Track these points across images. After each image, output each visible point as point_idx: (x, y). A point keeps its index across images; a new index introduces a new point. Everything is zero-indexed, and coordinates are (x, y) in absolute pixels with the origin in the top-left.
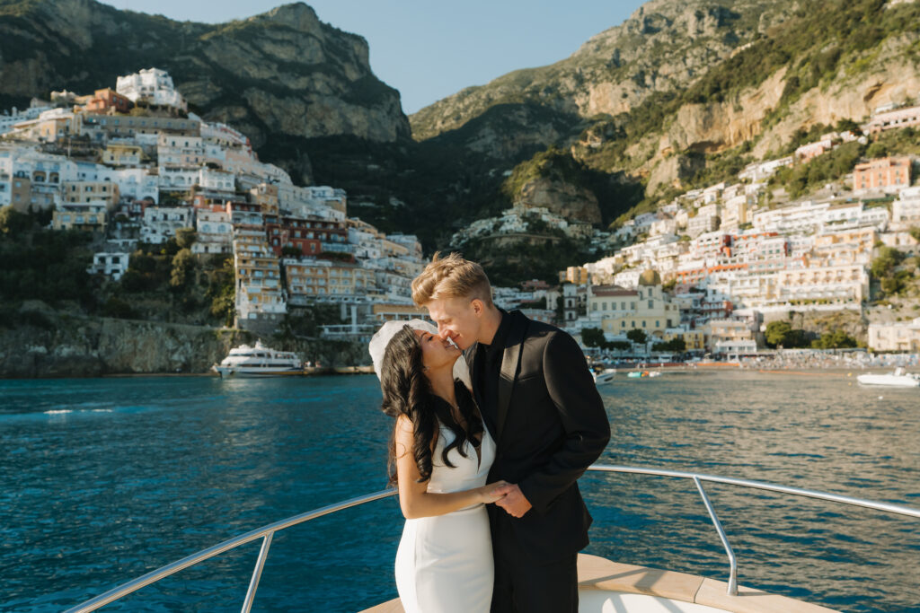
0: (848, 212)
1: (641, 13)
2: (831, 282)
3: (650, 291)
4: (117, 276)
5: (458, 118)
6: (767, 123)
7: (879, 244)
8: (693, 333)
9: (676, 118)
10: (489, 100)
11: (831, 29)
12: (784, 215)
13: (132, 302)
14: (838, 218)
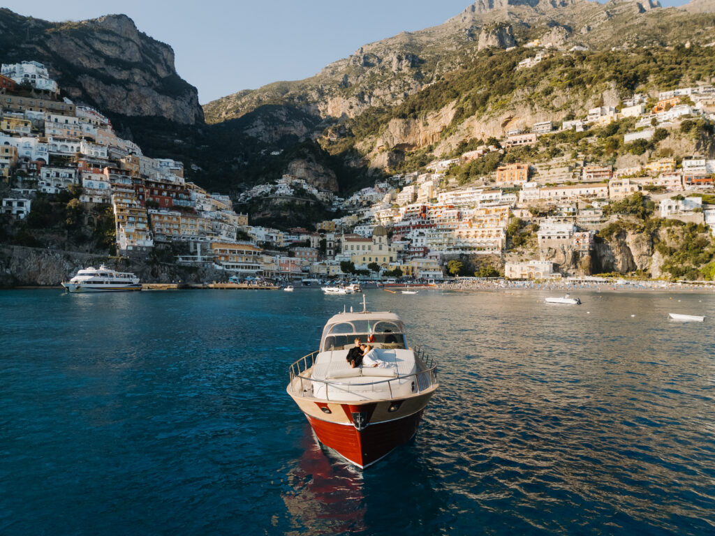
0: (494, 195)
1: (361, 52)
2: (485, 237)
3: (380, 239)
4: (22, 216)
5: (237, 111)
6: (444, 135)
7: (512, 216)
8: (406, 265)
9: (388, 127)
10: (260, 101)
11: (483, 79)
12: (456, 195)
13: (35, 234)
14: (488, 198)
